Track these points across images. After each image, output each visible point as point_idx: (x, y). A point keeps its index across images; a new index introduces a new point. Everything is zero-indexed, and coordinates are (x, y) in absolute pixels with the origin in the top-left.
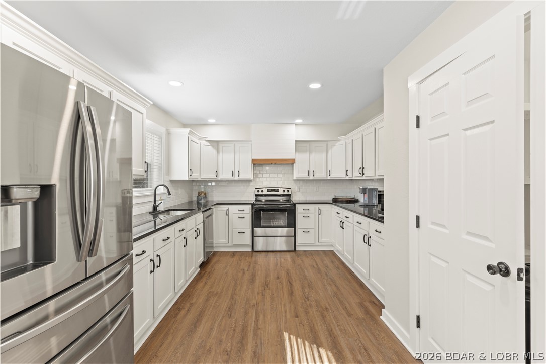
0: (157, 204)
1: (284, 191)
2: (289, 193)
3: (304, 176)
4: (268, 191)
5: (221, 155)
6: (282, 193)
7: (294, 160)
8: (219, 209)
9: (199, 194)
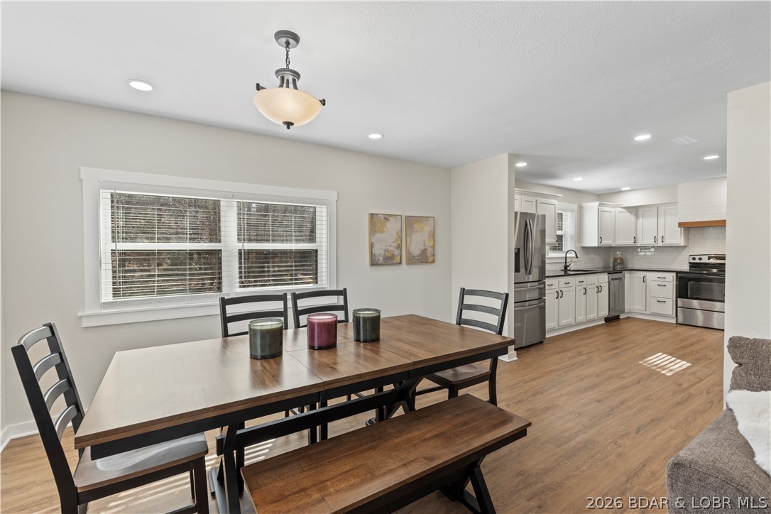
0: (568, 264)
4: (709, 259)
5: (640, 220)
8: (634, 275)
9: (615, 260)
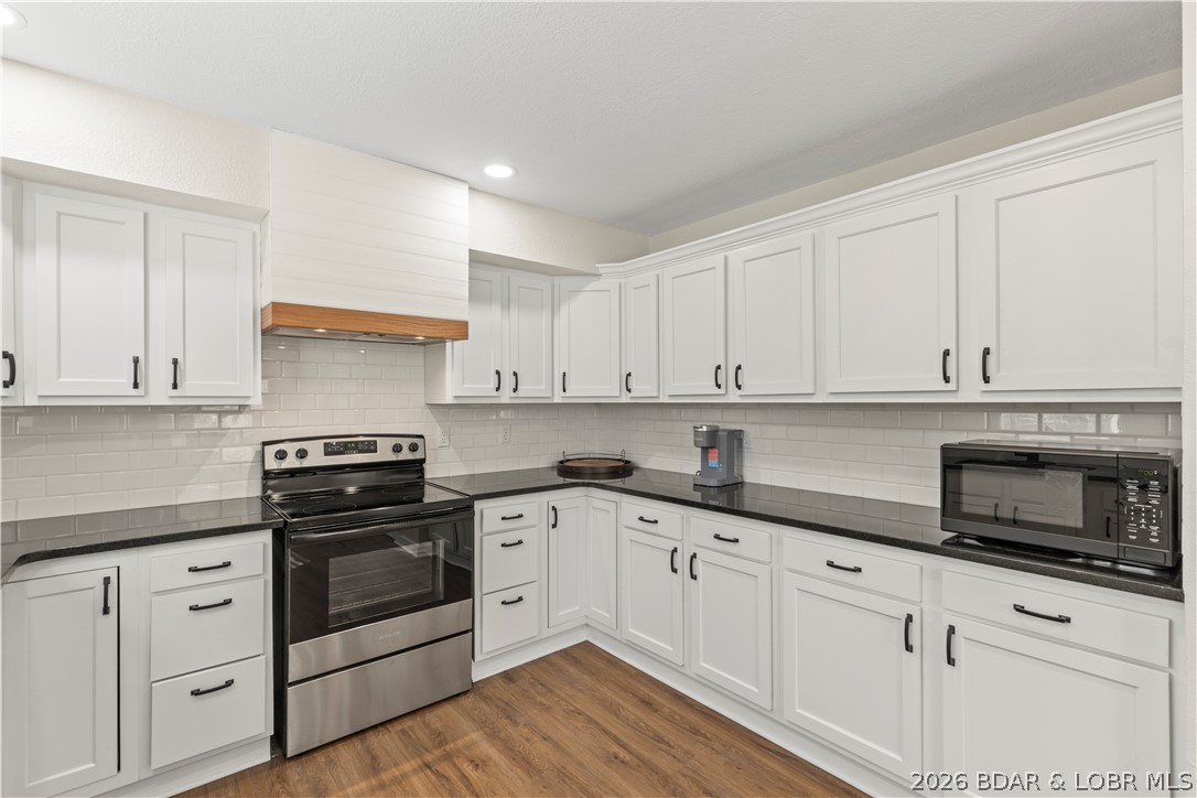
1: (397, 449)
2: (418, 455)
3: (483, 389)
4: (329, 450)
6: (392, 457)
7: (465, 324)
